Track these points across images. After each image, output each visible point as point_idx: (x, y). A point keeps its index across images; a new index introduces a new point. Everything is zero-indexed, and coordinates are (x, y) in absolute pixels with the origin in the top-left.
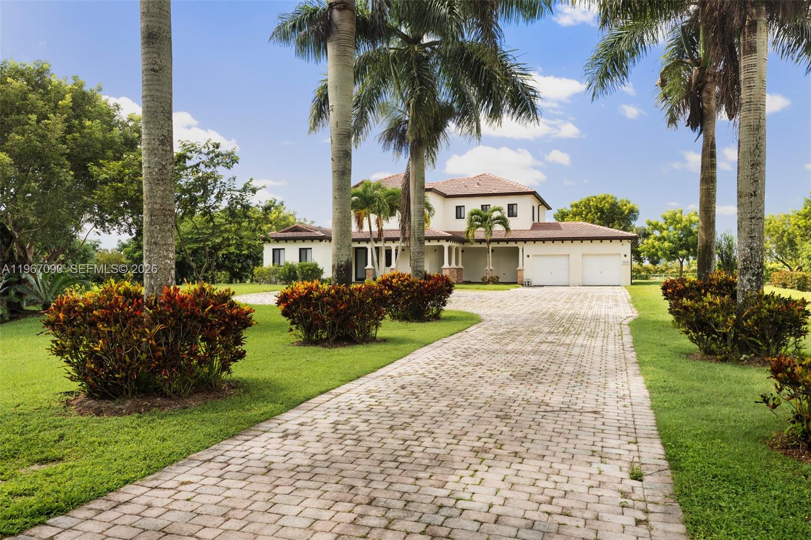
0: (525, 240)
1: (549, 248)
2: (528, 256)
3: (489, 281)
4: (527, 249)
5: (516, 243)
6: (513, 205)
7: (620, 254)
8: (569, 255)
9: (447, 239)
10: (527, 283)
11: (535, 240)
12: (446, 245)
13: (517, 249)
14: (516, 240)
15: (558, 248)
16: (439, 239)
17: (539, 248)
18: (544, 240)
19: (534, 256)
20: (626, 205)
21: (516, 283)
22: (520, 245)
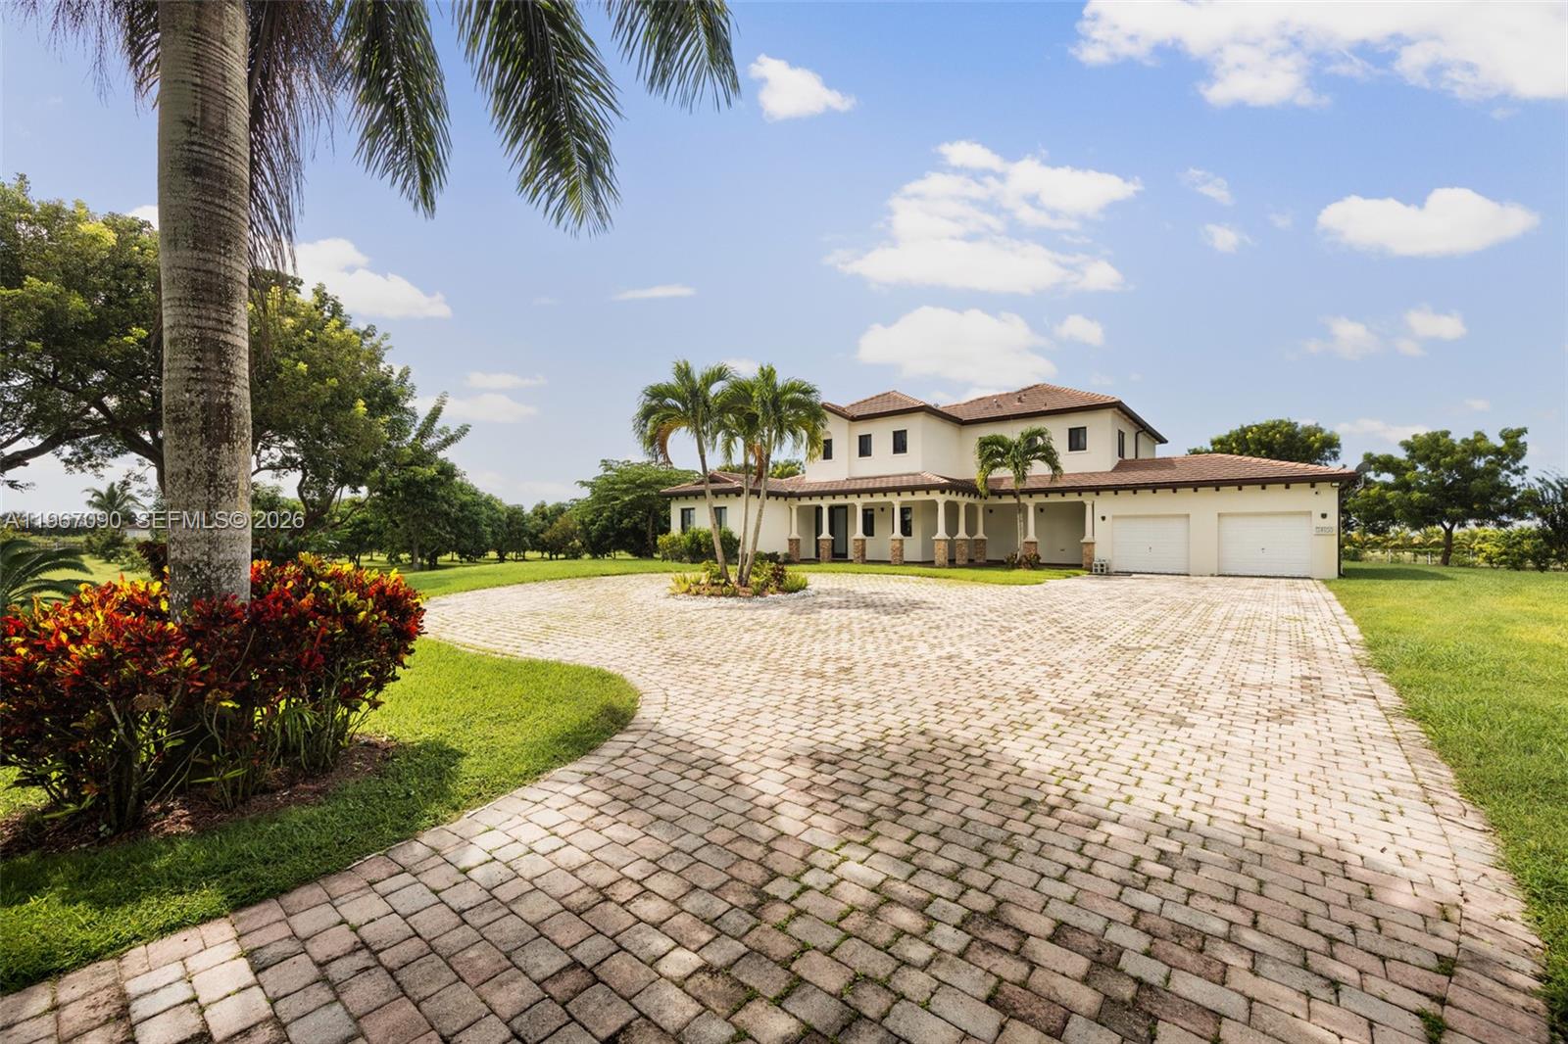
0: (1097, 490)
1: (1146, 502)
2: (1103, 518)
3: (1020, 562)
4: (1100, 507)
5: (1080, 495)
6: (1077, 429)
7: (1310, 513)
8: (1188, 516)
9: (942, 489)
10: (1099, 568)
11: (1116, 489)
12: (941, 499)
13: (1082, 506)
14: (1079, 490)
15: (1164, 502)
16: (928, 488)
17: (1125, 503)
18: (1135, 488)
19: (1114, 517)
20: (1315, 435)
21: (1079, 566)
22: (1087, 498)
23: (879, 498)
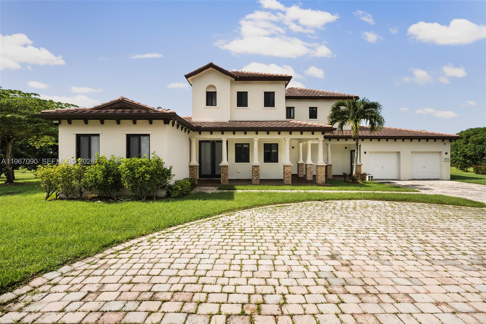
2: (365, 153)
4: (364, 147)
7: (441, 152)
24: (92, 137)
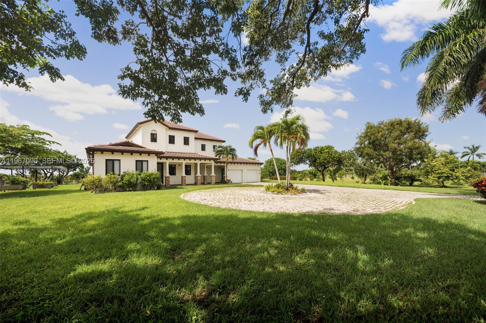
1: (236, 166)
2: (229, 170)
7: (258, 170)
8: (242, 170)
17: (233, 166)
23: (176, 161)
24: (115, 161)
